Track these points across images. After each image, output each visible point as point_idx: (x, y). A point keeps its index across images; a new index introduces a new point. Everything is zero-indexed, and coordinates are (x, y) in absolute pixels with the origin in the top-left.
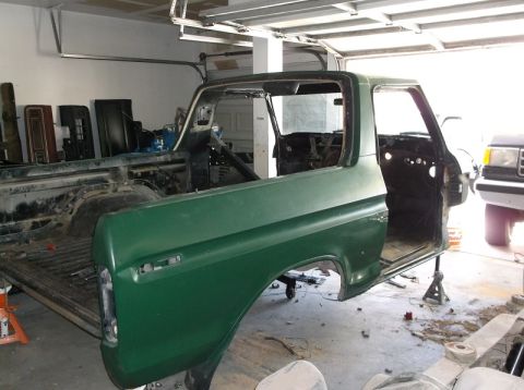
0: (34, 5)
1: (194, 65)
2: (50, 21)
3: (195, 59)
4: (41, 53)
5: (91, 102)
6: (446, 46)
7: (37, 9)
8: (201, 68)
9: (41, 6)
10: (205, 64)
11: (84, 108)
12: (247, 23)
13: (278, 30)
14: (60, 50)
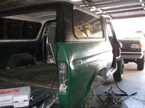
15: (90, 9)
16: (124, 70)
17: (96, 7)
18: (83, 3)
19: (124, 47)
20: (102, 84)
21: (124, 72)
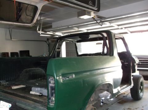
0: (5, 28)
1: (45, 41)
2: (9, 32)
3: (46, 40)
4: (7, 39)
5: (19, 51)
6: (131, 32)
7: (6, 29)
8: (48, 42)
9: (7, 28)
10: (48, 41)
11: (17, 53)
12: (55, 32)
13: (63, 33)
14: (11, 39)
15: (101, 25)
16: (144, 88)
17: (110, 23)
18: (93, 20)
19: (141, 62)
20: (118, 103)
21: (145, 90)
